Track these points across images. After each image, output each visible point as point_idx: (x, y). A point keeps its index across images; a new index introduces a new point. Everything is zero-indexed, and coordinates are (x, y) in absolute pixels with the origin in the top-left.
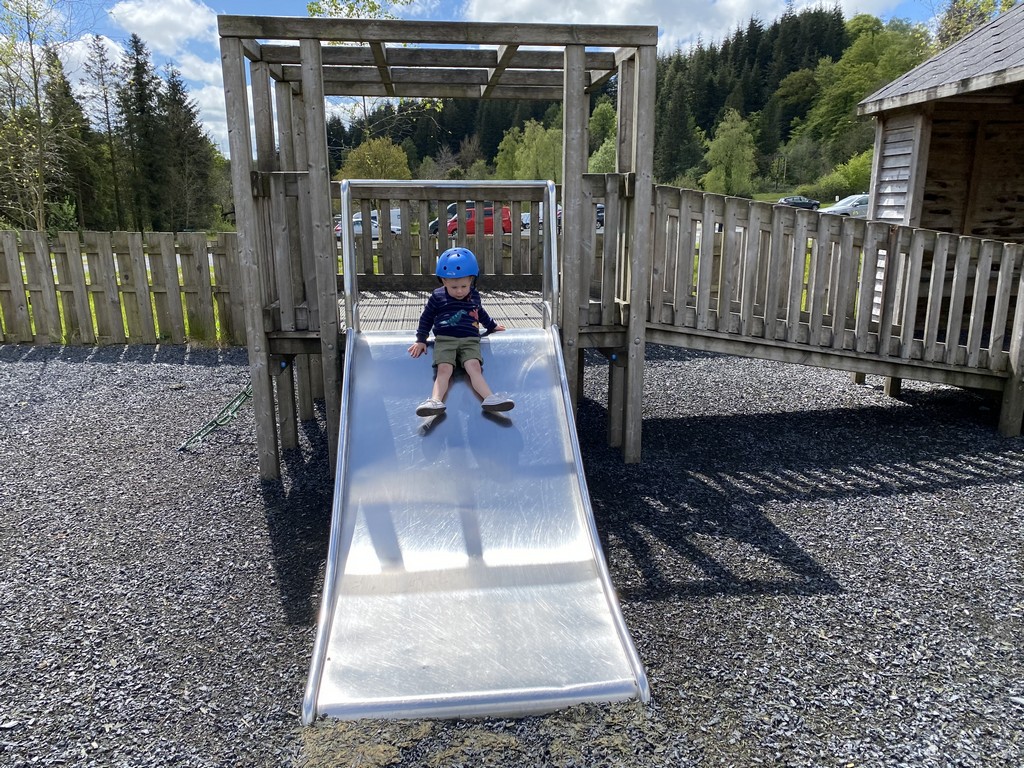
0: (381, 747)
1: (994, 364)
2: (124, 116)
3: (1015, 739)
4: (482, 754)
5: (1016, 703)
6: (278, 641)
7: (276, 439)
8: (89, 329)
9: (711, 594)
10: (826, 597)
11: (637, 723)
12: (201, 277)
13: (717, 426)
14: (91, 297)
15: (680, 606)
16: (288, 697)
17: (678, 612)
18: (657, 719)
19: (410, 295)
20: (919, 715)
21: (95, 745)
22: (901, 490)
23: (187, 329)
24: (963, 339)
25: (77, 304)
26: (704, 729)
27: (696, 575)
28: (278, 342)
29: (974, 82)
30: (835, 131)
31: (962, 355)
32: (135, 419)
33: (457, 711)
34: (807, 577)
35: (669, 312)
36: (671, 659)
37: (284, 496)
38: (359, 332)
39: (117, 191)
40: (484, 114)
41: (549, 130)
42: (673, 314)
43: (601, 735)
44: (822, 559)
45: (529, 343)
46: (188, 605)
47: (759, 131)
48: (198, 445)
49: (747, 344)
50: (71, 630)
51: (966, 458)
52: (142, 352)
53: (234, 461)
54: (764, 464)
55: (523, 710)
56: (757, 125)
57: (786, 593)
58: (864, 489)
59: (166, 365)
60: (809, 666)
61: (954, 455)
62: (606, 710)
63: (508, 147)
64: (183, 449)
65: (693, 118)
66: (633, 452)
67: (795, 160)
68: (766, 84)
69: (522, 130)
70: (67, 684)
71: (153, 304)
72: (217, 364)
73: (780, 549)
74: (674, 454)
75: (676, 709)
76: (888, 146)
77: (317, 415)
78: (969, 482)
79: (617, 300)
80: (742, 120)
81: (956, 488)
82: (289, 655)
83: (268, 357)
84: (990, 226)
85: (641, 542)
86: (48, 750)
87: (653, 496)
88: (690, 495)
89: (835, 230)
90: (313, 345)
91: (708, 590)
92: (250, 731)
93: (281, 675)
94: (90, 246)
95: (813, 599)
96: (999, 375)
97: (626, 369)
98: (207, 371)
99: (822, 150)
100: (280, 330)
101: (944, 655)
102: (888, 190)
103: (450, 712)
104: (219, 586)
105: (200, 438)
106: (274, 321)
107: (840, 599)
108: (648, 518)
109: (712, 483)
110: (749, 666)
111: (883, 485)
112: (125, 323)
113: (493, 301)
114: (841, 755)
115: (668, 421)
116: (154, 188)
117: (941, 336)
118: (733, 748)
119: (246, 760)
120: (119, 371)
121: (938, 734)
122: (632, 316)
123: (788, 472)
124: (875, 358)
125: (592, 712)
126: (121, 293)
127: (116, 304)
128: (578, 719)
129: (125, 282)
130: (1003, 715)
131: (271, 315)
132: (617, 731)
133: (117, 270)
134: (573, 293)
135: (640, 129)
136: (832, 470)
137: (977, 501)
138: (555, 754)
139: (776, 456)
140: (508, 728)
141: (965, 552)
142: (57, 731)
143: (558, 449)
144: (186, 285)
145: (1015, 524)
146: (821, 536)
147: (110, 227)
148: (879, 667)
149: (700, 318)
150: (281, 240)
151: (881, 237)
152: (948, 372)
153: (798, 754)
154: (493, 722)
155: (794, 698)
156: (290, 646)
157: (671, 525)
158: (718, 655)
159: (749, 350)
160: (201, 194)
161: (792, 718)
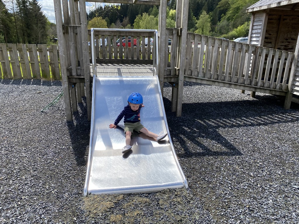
0: (108, 203)
1: (284, 88)
2: (18, 8)
3: (294, 198)
4: (139, 204)
5: (293, 187)
6: (75, 170)
7: (71, 109)
8: (10, 74)
9: (204, 156)
10: (238, 156)
11: (184, 194)
12: (45, 58)
13: (203, 106)
14: (10, 64)
15: (195, 159)
16: (79, 188)
17: (195, 161)
18: (190, 193)
19: (111, 65)
20: (266, 191)
21: (19, 203)
22: (257, 125)
23: (41, 74)
24: (275, 81)
25: (6, 66)
26: (205, 196)
27: (199, 150)
28: (71, 79)
29: (282, 3)
30: (234, 18)
31: (275, 85)
32: (26, 102)
33: (131, 191)
34: (232, 151)
35: (190, 71)
36: (194, 175)
37: (74, 126)
38: (96, 76)
39: (17, 32)
40: (130, 10)
41: (150, 16)
42: (191, 72)
43: (174, 198)
44: (236, 145)
45: (149, 80)
46: (46, 160)
47: (212, 18)
48: (47, 110)
49: (213, 81)
50: (10, 168)
51: (275, 115)
52: (27, 81)
53: (58, 115)
54: (217, 117)
55: (150, 190)
56: (211, 16)
57: (226, 155)
58: (247, 124)
59: (35, 86)
60: (234, 177)
61: (271, 115)
62: (175, 191)
63: (137, 21)
64: (42, 111)
65: (192, 14)
66: (179, 113)
67: (222, 27)
68: (214, 4)
69: (142, 15)
70: (10, 184)
71: (30, 67)
72: (51, 86)
73: (223, 142)
74: (191, 114)
75: (196, 190)
76: (255, 22)
77: (83, 101)
78: (276, 123)
79: (175, 68)
80: (207, 14)
81: (273, 124)
82: (78, 175)
83: (68, 84)
84: (282, 47)
85: (183, 140)
86: (5, 205)
87: (185, 126)
88: (196, 126)
89: (240, 47)
90: (82, 80)
91: (203, 154)
92: (68, 198)
93: (76, 181)
94: (10, 48)
95: (234, 157)
96: (285, 91)
97: (178, 88)
98: (48, 88)
99: (230, 24)
100: (72, 75)
101: (272, 173)
102: (254, 36)
103: (128, 191)
104: (56, 154)
105: (47, 108)
106: (70, 72)
107: (242, 157)
108: (184, 133)
109: (202, 123)
110: (217, 177)
111: (252, 123)
112: (22, 73)
113: (137, 67)
114: (245, 203)
115: (188, 104)
116: (29, 31)
117: (269, 79)
118: (213, 202)
119: (67, 207)
120: (20, 87)
121: (272, 197)
122: (180, 72)
123: (224, 119)
124: (250, 86)
125: (171, 191)
126: (20, 63)
127: (19, 67)
128: (167, 193)
129: (21, 60)
130: (290, 191)
131: (69, 70)
132: (179, 197)
133: (19, 56)
134: (163, 65)
135: (184, 14)
136: (237, 119)
137: (279, 128)
138: (161, 204)
139: (220, 114)
140: (146, 196)
141: (277, 143)
142: (7, 199)
143: (158, 112)
144: (41, 61)
145: (290, 135)
146: (235, 139)
147: (15, 43)
148: (254, 177)
149: (199, 73)
150: (72, 47)
151: (253, 50)
152: (270, 90)
153: (232, 203)
154: (142, 195)
155: (230, 187)
156: (79, 172)
157: (191, 135)
158: (207, 174)
159: (214, 83)
160: (43, 33)
161: (230, 192)
